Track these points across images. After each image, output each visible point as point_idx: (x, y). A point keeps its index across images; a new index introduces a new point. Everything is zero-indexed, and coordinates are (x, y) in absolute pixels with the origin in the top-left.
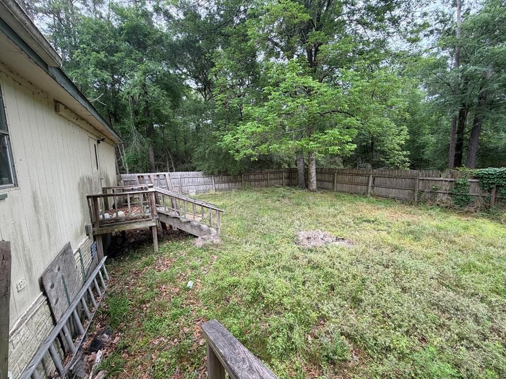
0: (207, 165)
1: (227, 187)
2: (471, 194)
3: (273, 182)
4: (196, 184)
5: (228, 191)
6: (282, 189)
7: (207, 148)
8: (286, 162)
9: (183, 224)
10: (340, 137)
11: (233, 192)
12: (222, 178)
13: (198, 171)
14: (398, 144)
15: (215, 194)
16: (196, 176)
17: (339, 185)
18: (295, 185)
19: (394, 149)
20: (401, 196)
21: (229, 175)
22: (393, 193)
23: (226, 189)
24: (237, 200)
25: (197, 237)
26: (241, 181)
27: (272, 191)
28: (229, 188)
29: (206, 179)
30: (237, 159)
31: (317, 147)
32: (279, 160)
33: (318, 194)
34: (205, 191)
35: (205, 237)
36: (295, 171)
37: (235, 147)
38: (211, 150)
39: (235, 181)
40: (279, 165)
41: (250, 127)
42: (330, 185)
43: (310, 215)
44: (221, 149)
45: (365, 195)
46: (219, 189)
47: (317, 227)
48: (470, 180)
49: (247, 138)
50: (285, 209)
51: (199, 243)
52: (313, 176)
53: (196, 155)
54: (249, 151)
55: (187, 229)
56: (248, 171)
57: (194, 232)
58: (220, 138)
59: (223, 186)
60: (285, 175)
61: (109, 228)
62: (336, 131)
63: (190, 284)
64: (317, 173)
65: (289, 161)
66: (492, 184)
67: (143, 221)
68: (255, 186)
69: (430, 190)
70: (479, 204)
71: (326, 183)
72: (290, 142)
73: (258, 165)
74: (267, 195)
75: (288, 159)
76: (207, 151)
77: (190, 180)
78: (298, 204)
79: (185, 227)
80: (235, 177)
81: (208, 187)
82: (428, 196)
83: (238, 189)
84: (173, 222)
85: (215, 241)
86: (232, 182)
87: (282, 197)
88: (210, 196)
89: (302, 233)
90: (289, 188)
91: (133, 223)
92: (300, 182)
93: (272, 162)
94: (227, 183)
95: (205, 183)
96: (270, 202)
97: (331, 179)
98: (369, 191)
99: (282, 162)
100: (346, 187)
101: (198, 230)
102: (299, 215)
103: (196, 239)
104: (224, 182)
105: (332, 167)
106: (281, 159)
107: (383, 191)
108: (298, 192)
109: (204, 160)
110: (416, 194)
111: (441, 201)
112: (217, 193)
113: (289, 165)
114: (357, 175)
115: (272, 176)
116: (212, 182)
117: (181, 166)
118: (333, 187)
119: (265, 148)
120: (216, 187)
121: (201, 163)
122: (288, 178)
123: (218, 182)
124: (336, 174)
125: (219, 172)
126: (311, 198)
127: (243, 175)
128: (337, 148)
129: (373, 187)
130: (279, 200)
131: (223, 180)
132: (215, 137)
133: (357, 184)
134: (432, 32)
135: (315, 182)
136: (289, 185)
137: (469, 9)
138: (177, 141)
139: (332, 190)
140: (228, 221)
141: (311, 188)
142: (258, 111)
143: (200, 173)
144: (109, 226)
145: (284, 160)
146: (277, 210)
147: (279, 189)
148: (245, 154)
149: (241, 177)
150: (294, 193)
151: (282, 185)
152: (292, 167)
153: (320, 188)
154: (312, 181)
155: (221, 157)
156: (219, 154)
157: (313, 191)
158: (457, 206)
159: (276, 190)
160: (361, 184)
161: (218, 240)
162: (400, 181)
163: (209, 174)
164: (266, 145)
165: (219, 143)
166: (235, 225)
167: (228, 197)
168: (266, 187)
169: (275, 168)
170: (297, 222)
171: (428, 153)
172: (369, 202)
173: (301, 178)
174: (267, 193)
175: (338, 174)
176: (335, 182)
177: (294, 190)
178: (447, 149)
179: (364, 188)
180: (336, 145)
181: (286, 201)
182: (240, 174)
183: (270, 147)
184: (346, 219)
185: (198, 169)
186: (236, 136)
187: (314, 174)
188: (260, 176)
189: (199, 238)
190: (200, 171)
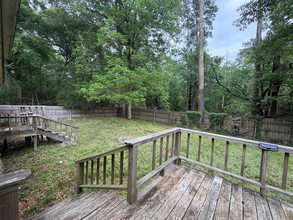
0: (67, 103)
1: (80, 117)
2: (186, 121)
3: (109, 114)
4: (57, 114)
5: (80, 119)
6: (113, 118)
7: (68, 93)
8: (117, 104)
9: (53, 135)
10: (139, 95)
11: (84, 119)
12: (77, 111)
13: (60, 106)
14: (166, 99)
15: (72, 121)
16: (58, 109)
17: (142, 117)
18: (121, 116)
19: (164, 101)
20: (166, 122)
21: (82, 109)
22: (163, 120)
23: (79, 118)
24: (86, 123)
25: (62, 142)
26: (89, 113)
27: (108, 119)
28: (81, 117)
29: (65, 111)
30: (88, 101)
31: (129, 98)
32: (113, 102)
33: (132, 121)
34: (64, 119)
35: (67, 142)
36: (121, 109)
37: (87, 94)
38: (70, 94)
39: (85, 113)
40: (113, 105)
41: (97, 85)
42: (138, 117)
43: (126, 130)
44: (78, 94)
45: (152, 121)
46: (74, 117)
47: (128, 135)
48: (186, 115)
49: (95, 91)
50: (114, 128)
51: (63, 145)
52: (130, 112)
53: (58, 96)
54: (96, 98)
55: (56, 138)
56: (94, 108)
57: (61, 140)
58: (77, 88)
59: (77, 116)
60: (115, 111)
61: (3, 137)
62: (137, 92)
63: (61, 162)
64: (132, 110)
65: (119, 104)
66: (192, 117)
67: (28, 133)
68: (98, 116)
69: (174, 119)
70: (188, 125)
71: (136, 116)
72: (117, 95)
73: (101, 104)
74: (105, 121)
75: (118, 102)
76: (68, 95)
77: (54, 111)
78: (121, 126)
79: (55, 137)
80: (85, 111)
81: (66, 116)
82: (174, 121)
83: (87, 118)
84: (47, 134)
85: (73, 144)
86: (83, 113)
87: (113, 122)
88: (68, 122)
89: (121, 138)
90: (118, 118)
91: (21, 134)
92: (123, 115)
93: (109, 103)
94: (80, 114)
95: (64, 114)
96: (106, 125)
97: (138, 114)
98: (154, 120)
99: (115, 104)
100: (145, 118)
101: (63, 138)
102: (121, 130)
103: (62, 144)
104: (78, 114)
105: (141, 108)
106: (114, 102)
107: (159, 119)
108: (122, 120)
109: (65, 99)
110: (170, 121)
111: (178, 124)
112: (73, 120)
113: (119, 105)
114: (149, 112)
115: (108, 111)
116: (70, 113)
117: (44, 102)
118: (139, 118)
119: (104, 96)
120: (72, 117)
121: (63, 101)
122: (117, 112)
123: (74, 113)
124: (140, 111)
125: (75, 108)
126: (128, 122)
127: (90, 110)
128: (137, 99)
129: (155, 118)
130: (111, 124)
131: (78, 112)
132: (74, 87)
133: (149, 116)
134: (181, 54)
135: (131, 115)
136: (118, 116)
137: (191, 49)
138: (41, 84)
139: (138, 119)
140: (81, 134)
141: (129, 118)
142: (101, 78)
143: (61, 107)
144: (3, 136)
145: (116, 103)
146: (110, 128)
147: (112, 118)
148: (93, 98)
149: (89, 111)
150: (120, 120)
151: (114, 116)
152: (120, 107)
153: (133, 118)
154: (129, 114)
155: (78, 98)
156: (76, 97)
157: (130, 119)
158: (182, 126)
159: (110, 119)
160: (151, 116)
161: (75, 144)
162: (165, 115)
163: (68, 108)
164: (105, 95)
165: (77, 91)
166: (85, 136)
167: (81, 122)
168: (104, 117)
169: (111, 106)
170: (119, 133)
171: (180, 104)
172: (153, 124)
173: (124, 112)
174: (105, 120)
175: (141, 111)
176: (140, 115)
177: (120, 119)
178: (186, 103)
179: (152, 118)
180: (138, 98)
181: (115, 124)
182: (89, 109)
183: (107, 97)
184: (140, 131)
185: (60, 105)
186: (89, 89)
187: (130, 111)
188: (101, 111)
189: (63, 143)
190: (62, 106)
